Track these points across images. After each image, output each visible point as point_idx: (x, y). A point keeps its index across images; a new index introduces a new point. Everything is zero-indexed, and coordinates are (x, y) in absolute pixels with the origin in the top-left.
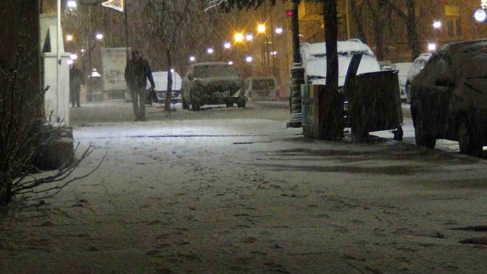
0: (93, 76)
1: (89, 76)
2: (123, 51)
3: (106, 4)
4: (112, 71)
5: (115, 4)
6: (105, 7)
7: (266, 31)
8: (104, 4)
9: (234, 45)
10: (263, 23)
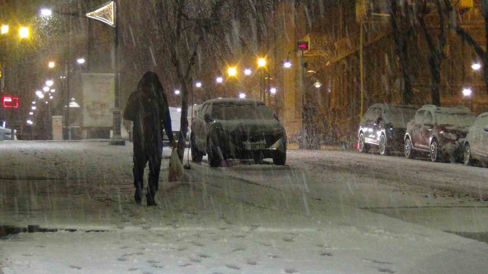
0: (71, 106)
1: (66, 106)
2: (110, 77)
3: (91, 15)
4: (94, 103)
5: (104, 15)
6: (90, 18)
7: (268, 67)
8: (88, 15)
9: (227, 79)
10: (264, 57)
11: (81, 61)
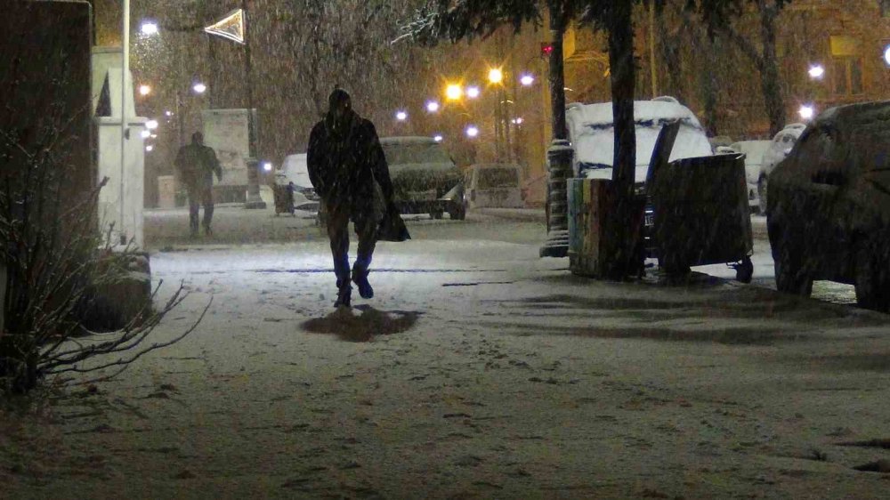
2: (241, 114)
3: (212, 30)
5: (229, 29)
6: (210, 35)
7: (504, 81)
8: (208, 29)
9: (445, 105)
10: (498, 67)
11: (200, 88)
